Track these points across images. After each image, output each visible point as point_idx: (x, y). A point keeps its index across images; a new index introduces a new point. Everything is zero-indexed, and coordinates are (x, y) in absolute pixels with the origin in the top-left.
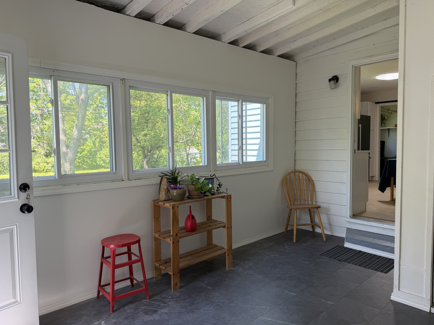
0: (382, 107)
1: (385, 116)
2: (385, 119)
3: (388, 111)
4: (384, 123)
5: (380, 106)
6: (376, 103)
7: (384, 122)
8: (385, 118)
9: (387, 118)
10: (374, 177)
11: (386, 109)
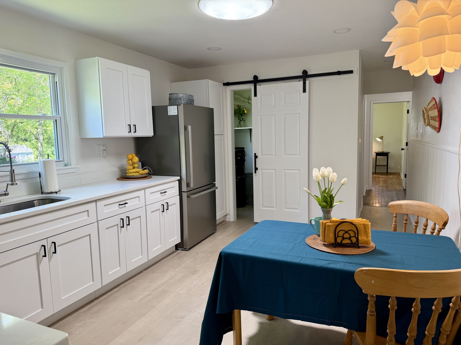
0: (236, 93)
1: (245, 109)
2: (245, 113)
3: (248, 100)
4: (243, 121)
5: (231, 91)
6: (225, 84)
7: (243, 119)
8: (244, 111)
9: (247, 111)
10: (228, 216)
11: (245, 98)
